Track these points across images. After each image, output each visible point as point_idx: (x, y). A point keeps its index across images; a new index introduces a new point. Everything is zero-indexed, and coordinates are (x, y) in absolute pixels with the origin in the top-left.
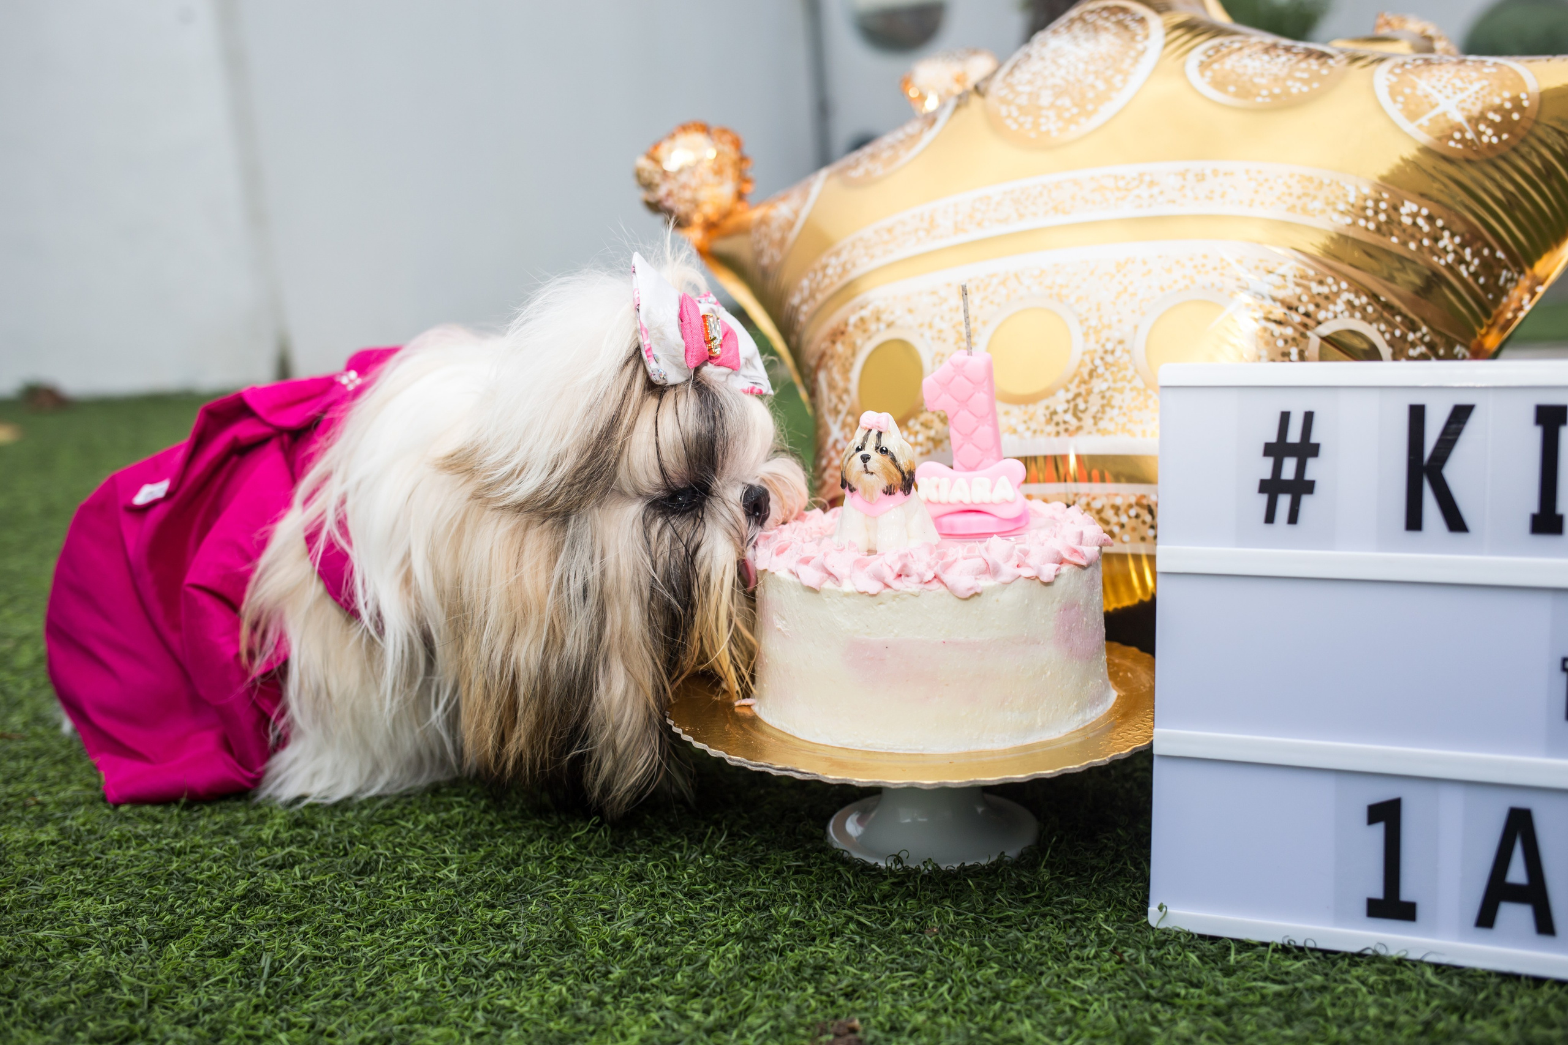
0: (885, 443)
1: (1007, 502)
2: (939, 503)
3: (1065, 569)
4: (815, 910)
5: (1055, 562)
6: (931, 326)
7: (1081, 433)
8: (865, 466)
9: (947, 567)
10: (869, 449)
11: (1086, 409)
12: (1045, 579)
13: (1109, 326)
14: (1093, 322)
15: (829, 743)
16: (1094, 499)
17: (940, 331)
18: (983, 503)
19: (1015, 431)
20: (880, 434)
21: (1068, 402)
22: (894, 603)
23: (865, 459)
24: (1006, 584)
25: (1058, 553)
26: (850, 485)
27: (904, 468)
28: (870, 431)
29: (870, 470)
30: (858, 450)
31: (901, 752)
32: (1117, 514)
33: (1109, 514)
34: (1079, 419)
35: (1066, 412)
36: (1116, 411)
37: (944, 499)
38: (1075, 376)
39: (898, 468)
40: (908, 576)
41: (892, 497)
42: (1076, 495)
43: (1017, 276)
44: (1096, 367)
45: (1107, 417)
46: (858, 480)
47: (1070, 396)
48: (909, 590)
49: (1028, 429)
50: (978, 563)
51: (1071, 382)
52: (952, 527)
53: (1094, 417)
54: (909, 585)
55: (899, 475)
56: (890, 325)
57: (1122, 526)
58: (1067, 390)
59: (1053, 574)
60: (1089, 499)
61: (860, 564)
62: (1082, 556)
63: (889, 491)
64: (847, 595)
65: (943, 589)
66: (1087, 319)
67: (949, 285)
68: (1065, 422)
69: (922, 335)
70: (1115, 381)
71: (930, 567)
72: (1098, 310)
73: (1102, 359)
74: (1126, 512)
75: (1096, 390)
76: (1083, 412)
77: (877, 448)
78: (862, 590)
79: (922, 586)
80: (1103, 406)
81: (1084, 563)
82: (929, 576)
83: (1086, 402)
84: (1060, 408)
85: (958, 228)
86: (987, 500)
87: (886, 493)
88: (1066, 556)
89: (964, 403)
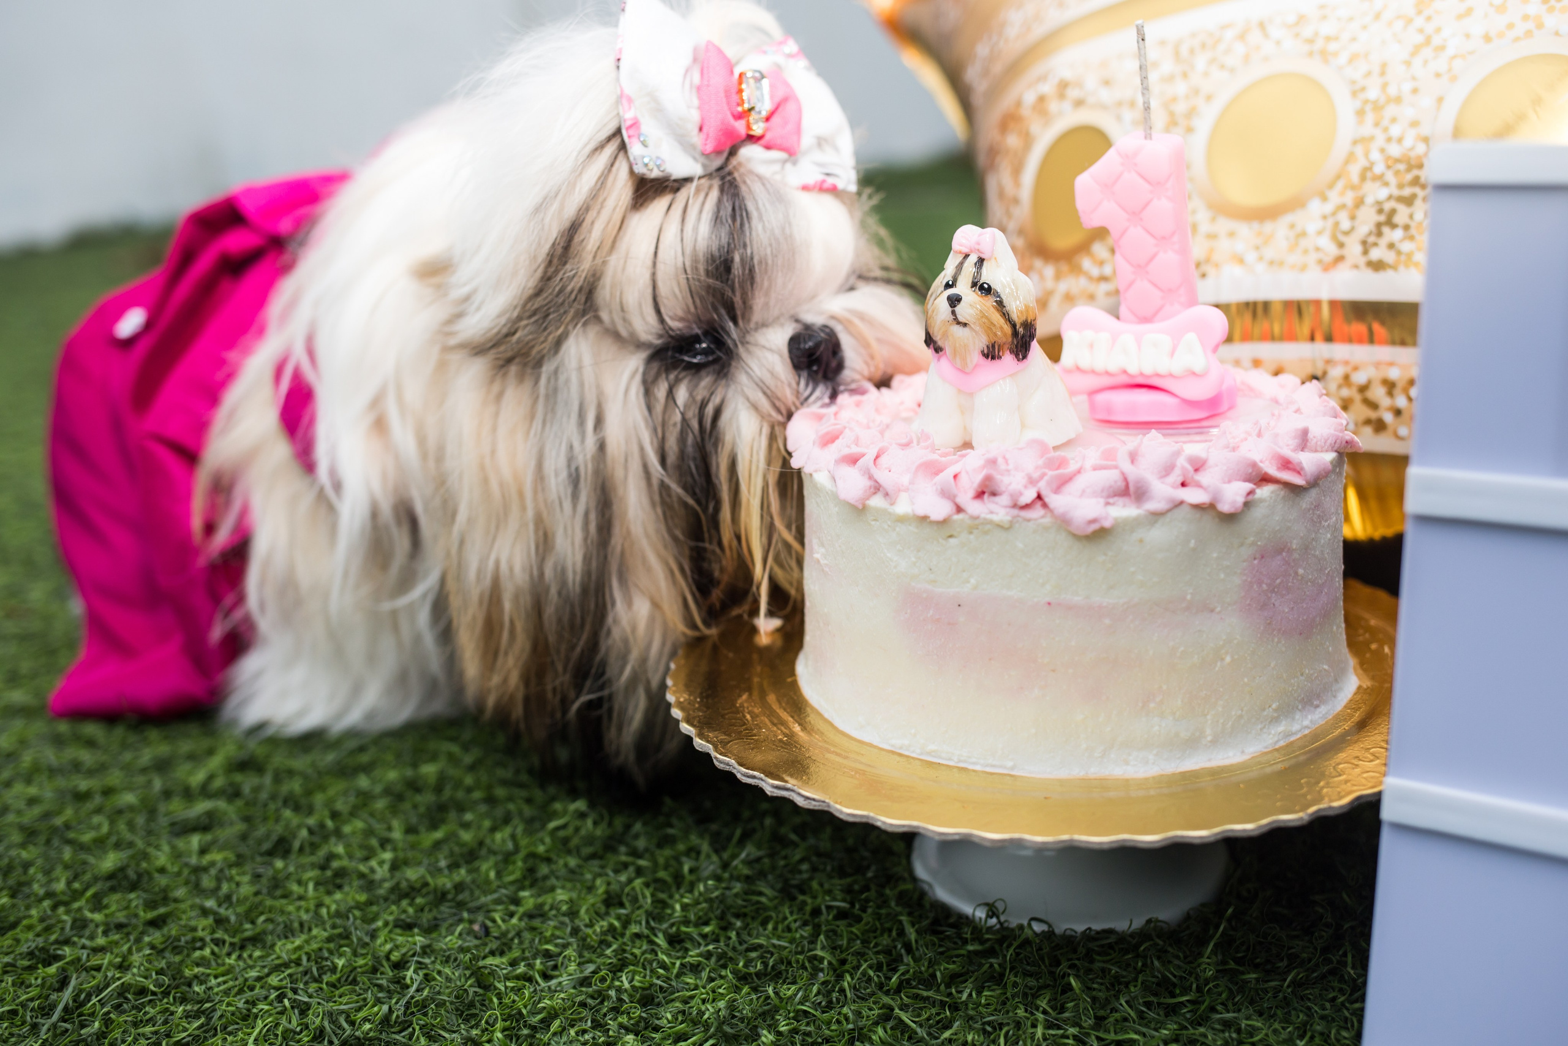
0: (988, 276)
1: (1194, 374)
2: (1093, 372)
3: (1265, 492)
4: (842, 991)
5: (1248, 479)
7: (1341, 266)
8: (953, 313)
9: (1061, 484)
10: (963, 288)
11: (1352, 229)
12: (1225, 507)
13: (1398, 100)
14: (1373, 94)
15: (876, 741)
16: (1356, 369)
18: (1158, 375)
19: (1240, 260)
20: (981, 261)
21: (1325, 217)
22: (972, 537)
23: (954, 301)
24: (1157, 515)
25: (1254, 465)
26: (935, 342)
27: (1015, 316)
28: (967, 256)
29: (961, 319)
30: (948, 286)
31: (978, 768)
32: (1390, 394)
33: (1378, 393)
34: (1341, 245)
35: (1320, 233)
36: (1397, 235)
37: (1099, 366)
38: (1338, 177)
39: (1006, 316)
40: (994, 494)
41: (996, 362)
42: (1328, 362)
43: (1262, 26)
44: (1372, 164)
45: (1383, 242)
46: (945, 335)
47: (1328, 208)
48: (995, 518)
49: (1261, 259)
50: (1110, 477)
51: (1331, 186)
52: (1109, 409)
53: (1364, 243)
54: (997, 510)
55: (1008, 329)
56: (1079, 103)
57: (1398, 412)
58: (1324, 199)
59: (1240, 500)
60: (1348, 369)
61: (932, 469)
62: (1298, 471)
63: (991, 353)
64: (902, 519)
65: (1047, 520)
66: (1363, 89)
68: (1318, 249)
70: (1401, 186)
71: (1032, 482)
72: (1383, 73)
73: (1382, 150)
74: (1406, 391)
75: (1370, 200)
76: (1347, 233)
77: (974, 284)
78: (921, 512)
79: (1016, 512)
80: (1379, 225)
81: (1298, 481)
82: (1029, 496)
83: (1353, 218)
84: (1312, 227)
86: (1162, 370)
87: (986, 355)
88: (1272, 471)
89: (1136, 215)
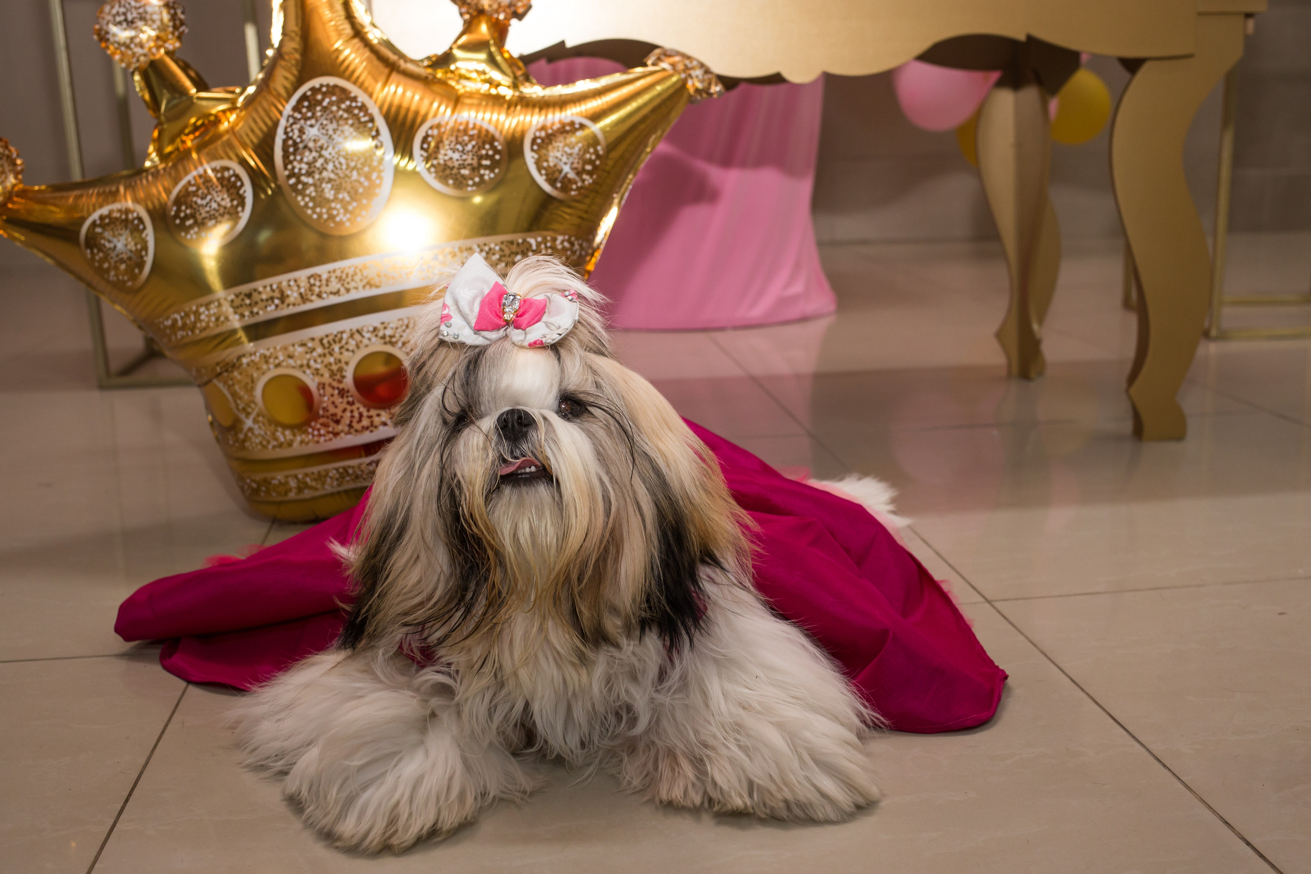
6: (309, 366)
17: (317, 370)
67: (313, 339)
69: (304, 372)
85: (304, 298)
